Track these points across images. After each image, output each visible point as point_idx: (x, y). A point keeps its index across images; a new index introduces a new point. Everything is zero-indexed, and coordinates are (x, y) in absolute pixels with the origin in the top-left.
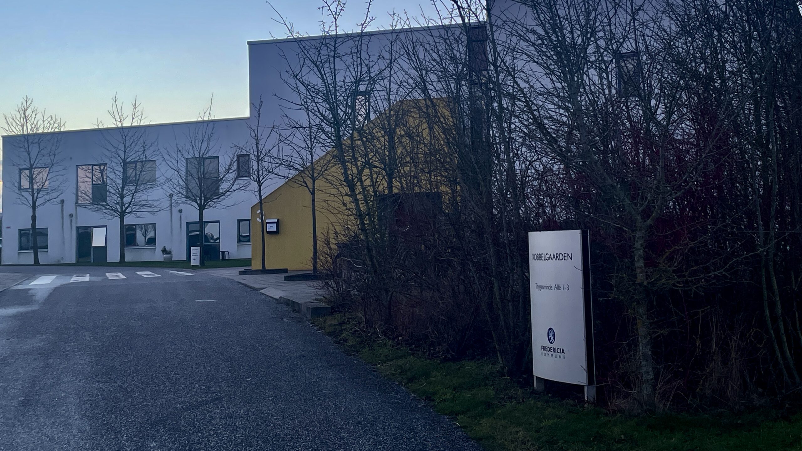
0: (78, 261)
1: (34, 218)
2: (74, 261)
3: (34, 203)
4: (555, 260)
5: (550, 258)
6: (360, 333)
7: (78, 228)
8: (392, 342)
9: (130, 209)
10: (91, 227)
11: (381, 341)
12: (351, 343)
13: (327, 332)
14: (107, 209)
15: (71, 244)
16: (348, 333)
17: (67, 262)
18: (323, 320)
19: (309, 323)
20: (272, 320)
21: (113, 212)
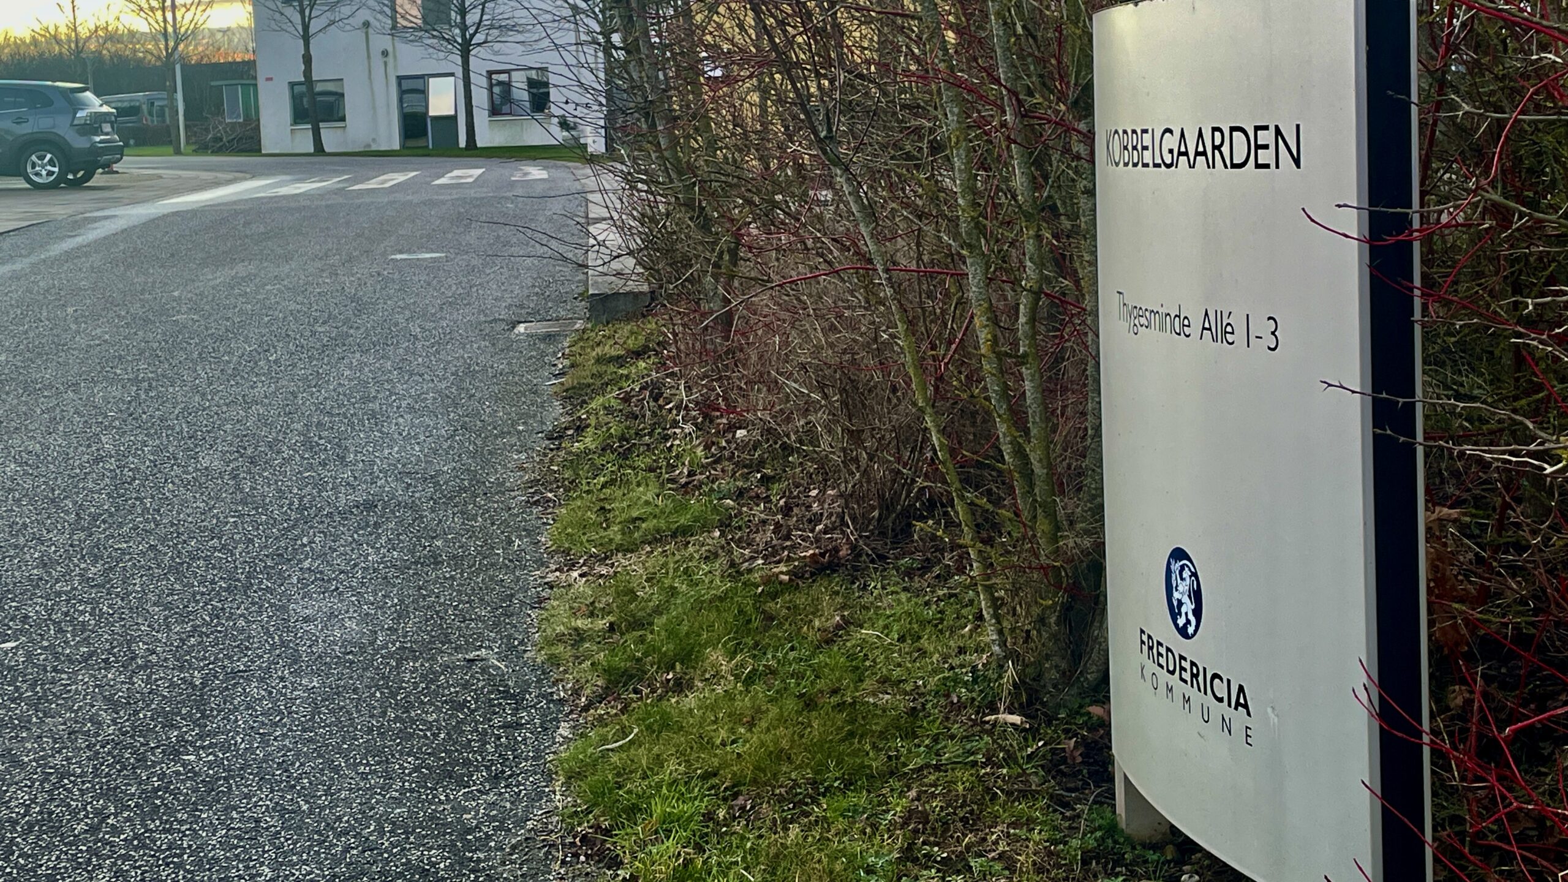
0: (403, 146)
1: (307, 59)
2: (396, 146)
3: (306, 27)
4: (1209, 167)
5: (1180, 154)
6: (644, 399)
7: (400, 79)
8: (707, 447)
9: (479, 38)
10: (423, 77)
11: (677, 442)
12: (589, 441)
13: (567, 386)
14: (434, 37)
15: (388, 113)
16: (612, 397)
17: (383, 148)
18: (604, 336)
19: (566, 344)
20: (477, 331)
21: (445, 44)
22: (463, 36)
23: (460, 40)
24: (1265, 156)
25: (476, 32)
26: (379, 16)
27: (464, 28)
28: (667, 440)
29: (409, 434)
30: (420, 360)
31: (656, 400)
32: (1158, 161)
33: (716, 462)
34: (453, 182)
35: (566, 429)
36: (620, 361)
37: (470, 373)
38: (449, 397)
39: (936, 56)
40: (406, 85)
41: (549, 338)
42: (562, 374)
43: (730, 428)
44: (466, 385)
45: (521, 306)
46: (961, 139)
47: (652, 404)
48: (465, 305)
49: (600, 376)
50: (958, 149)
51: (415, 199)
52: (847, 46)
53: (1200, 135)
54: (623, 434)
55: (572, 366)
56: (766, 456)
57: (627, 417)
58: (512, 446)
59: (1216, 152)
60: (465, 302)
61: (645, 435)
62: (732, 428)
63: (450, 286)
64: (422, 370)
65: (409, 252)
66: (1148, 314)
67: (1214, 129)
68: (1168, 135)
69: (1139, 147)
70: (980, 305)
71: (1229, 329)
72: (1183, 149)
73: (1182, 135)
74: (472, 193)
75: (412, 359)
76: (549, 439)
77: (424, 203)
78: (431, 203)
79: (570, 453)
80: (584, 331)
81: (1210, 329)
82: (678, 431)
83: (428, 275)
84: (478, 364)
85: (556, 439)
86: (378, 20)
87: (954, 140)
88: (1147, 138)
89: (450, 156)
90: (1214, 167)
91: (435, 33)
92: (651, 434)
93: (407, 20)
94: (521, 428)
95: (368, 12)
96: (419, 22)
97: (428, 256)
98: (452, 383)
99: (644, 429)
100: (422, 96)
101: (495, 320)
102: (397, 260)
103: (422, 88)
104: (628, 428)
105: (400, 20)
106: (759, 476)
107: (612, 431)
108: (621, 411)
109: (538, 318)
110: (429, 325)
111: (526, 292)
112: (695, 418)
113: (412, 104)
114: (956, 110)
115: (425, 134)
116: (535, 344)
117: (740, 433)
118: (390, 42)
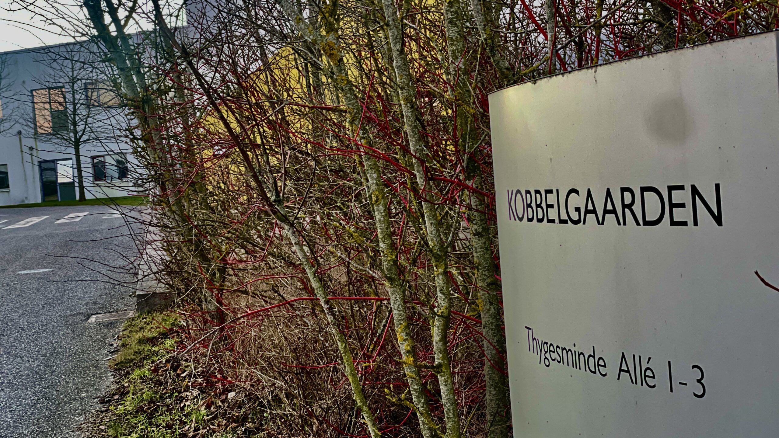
0: (44, 200)
2: (39, 201)
4: (619, 224)
5: (587, 212)
6: (167, 370)
7: (40, 163)
8: (208, 407)
9: (85, 137)
10: (54, 162)
11: (188, 403)
12: (129, 404)
13: (118, 361)
14: (58, 138)
15: (34, 182)
16: (146, 370)
17: (31, 202)
18: (145, 323)
19: (121, 329)
20: (64, 322)
21: (65, 142)
22: (75, 137)
23: (73, 139)
24: (679, 214)
25: (83, 134)
26: (26, 128)
27: (76, 132)
28: (182, 401)
29: (6, 404)
30: (23, 345)
31: (175, 371)
32: (564, 217)
33: (213, 418)
34: (67, 221)
35: (114, 394)
36: (153, 341)
37: (54, 353)
38: (37, 373)
39: (358, 135)
40: (44, 165)
41: (110, 325)
42: (116, 351)
43: (223, 391)
44: (51, 363)
45: (95, 303)
46: (380, 197)
47: (172, 373)
48: (59, 304)
49: (140, 353)
50: (378, 205)
51: (41, 233)
52: (292, 133)
53: (609, 194)
54: (152, 398)
55: (124, 345)
56: (248, 412)
57: (155, 384)
58: (76, 410)
59: (627, 210)
60: (59, 302)
61: (167, 398)
62: (226, 391)
63: (52, 291)
64: (23, 353)
65: (30, 269)
66: (560, 351)
67: (623, 190)
68: (573, 195)
69: (544, 205)
70: (400, 324)
71: (649, 373)
72: (590, 207)
73: (589, 195)
74: (77, 228)
75: (18, 345)
76: (101, 403)
77: (46, 236)
78: (50, 236)
79: (114, 414)
80: (133, 319)
81: (628, 371)
82: (188, 394)
83: (39, 283)
84: (61, 347)
85: (107, 402)
86: (25, 130)
87: (374, 198)
88: (552, 199)
89: (69, 205)
90: (625, 224)
91: (59, 136)
92: (170, 397)
93: (42, 129)
94: (83, 395)
95: (19, 125)
96: (50, 130)
97: (41, 271)
98: (41, 363)
99: (166, 393)
100: (53, 173)
101: (77, 314)
102: (21, 275)
103: (53, 167)
104: (156, 393)
105: (39, 130)
106: (243, 429)
107: (144, 396)
108: (151, 379)
109: (105, 311)
110: (33, 320)
111: (99, 293)
112: (200, 384)
113: (48, 176)
114: (375, 176)
115: (56, 192)
116: (101, 329)
117: (231, 395)
118: (34, 142)
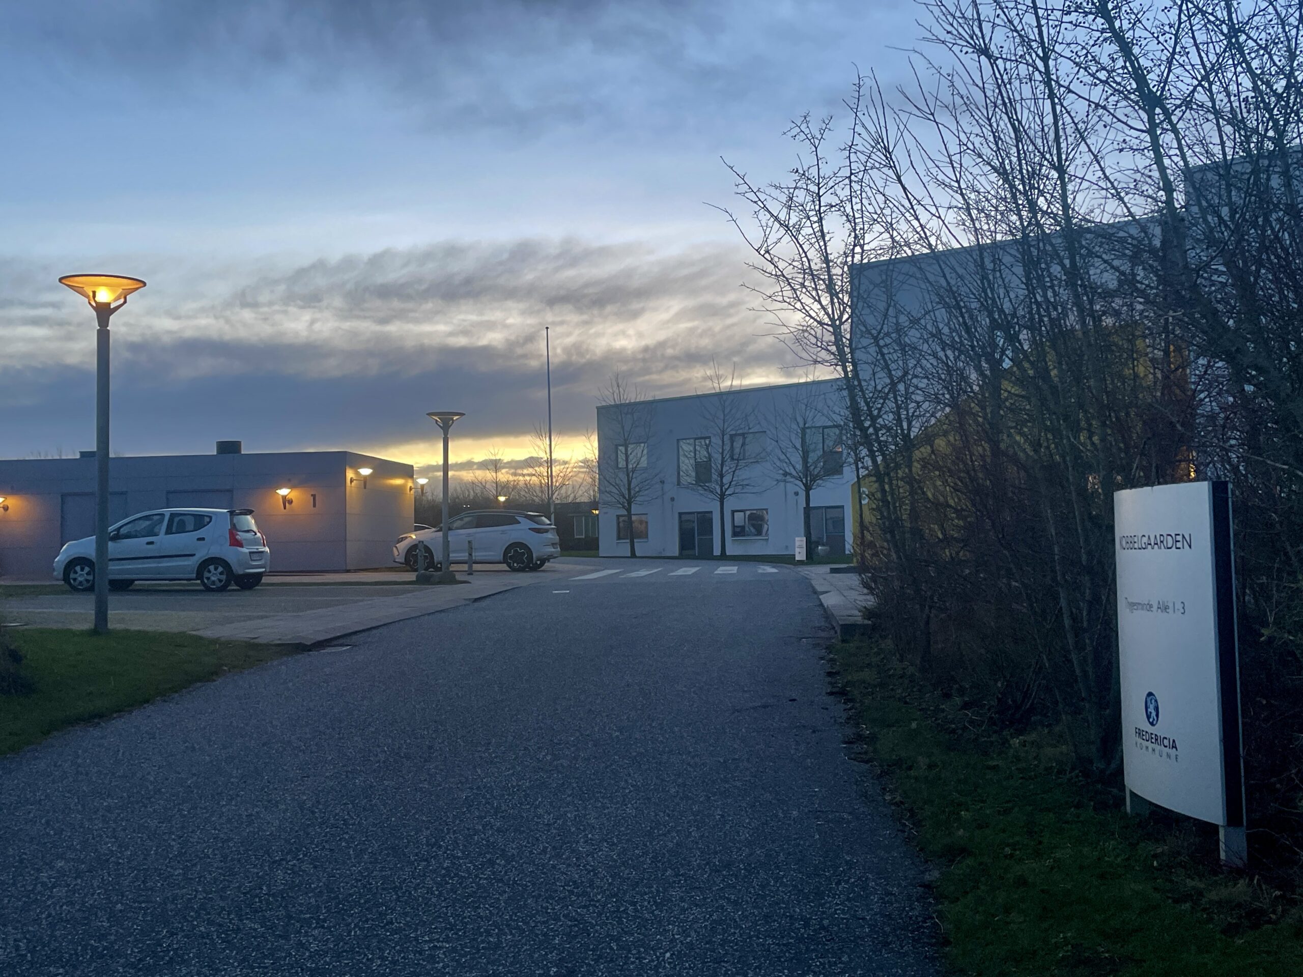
2: (677, 554)
7: (680, 514)
14: (702, 489)
15: (673, 533)
17: (669, 555)
20: (782, 641)
22: (721, 489)
24: (1179, 545)
25: (729, 487)
27: (722, 486)
32: (1140, 546)
34: (725, 572)
40: (684, 517)
41: (820, 645)
45: (800, 631)
66: (1137, 605)
67: (1160, 535)
68: (1143, 538)
69: (1133, 542)
72: (1149, 542)
73: (1149, 537)
81: (1160, 608)
88: (1136, 540)
90: (1160, 549)
101: (789, 637)
103: (693, 519)
109: (811, 636)
115: (694, 546)
116: (814, 647)
118: (676, 493)
